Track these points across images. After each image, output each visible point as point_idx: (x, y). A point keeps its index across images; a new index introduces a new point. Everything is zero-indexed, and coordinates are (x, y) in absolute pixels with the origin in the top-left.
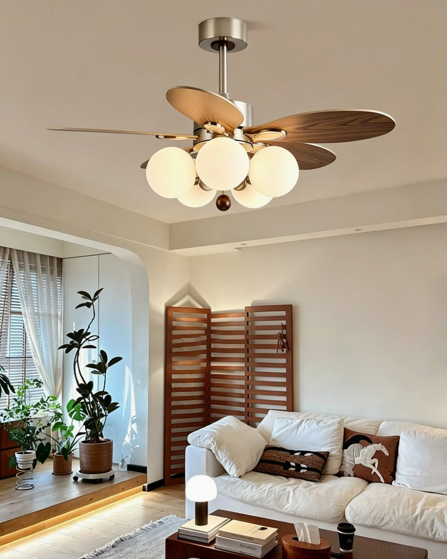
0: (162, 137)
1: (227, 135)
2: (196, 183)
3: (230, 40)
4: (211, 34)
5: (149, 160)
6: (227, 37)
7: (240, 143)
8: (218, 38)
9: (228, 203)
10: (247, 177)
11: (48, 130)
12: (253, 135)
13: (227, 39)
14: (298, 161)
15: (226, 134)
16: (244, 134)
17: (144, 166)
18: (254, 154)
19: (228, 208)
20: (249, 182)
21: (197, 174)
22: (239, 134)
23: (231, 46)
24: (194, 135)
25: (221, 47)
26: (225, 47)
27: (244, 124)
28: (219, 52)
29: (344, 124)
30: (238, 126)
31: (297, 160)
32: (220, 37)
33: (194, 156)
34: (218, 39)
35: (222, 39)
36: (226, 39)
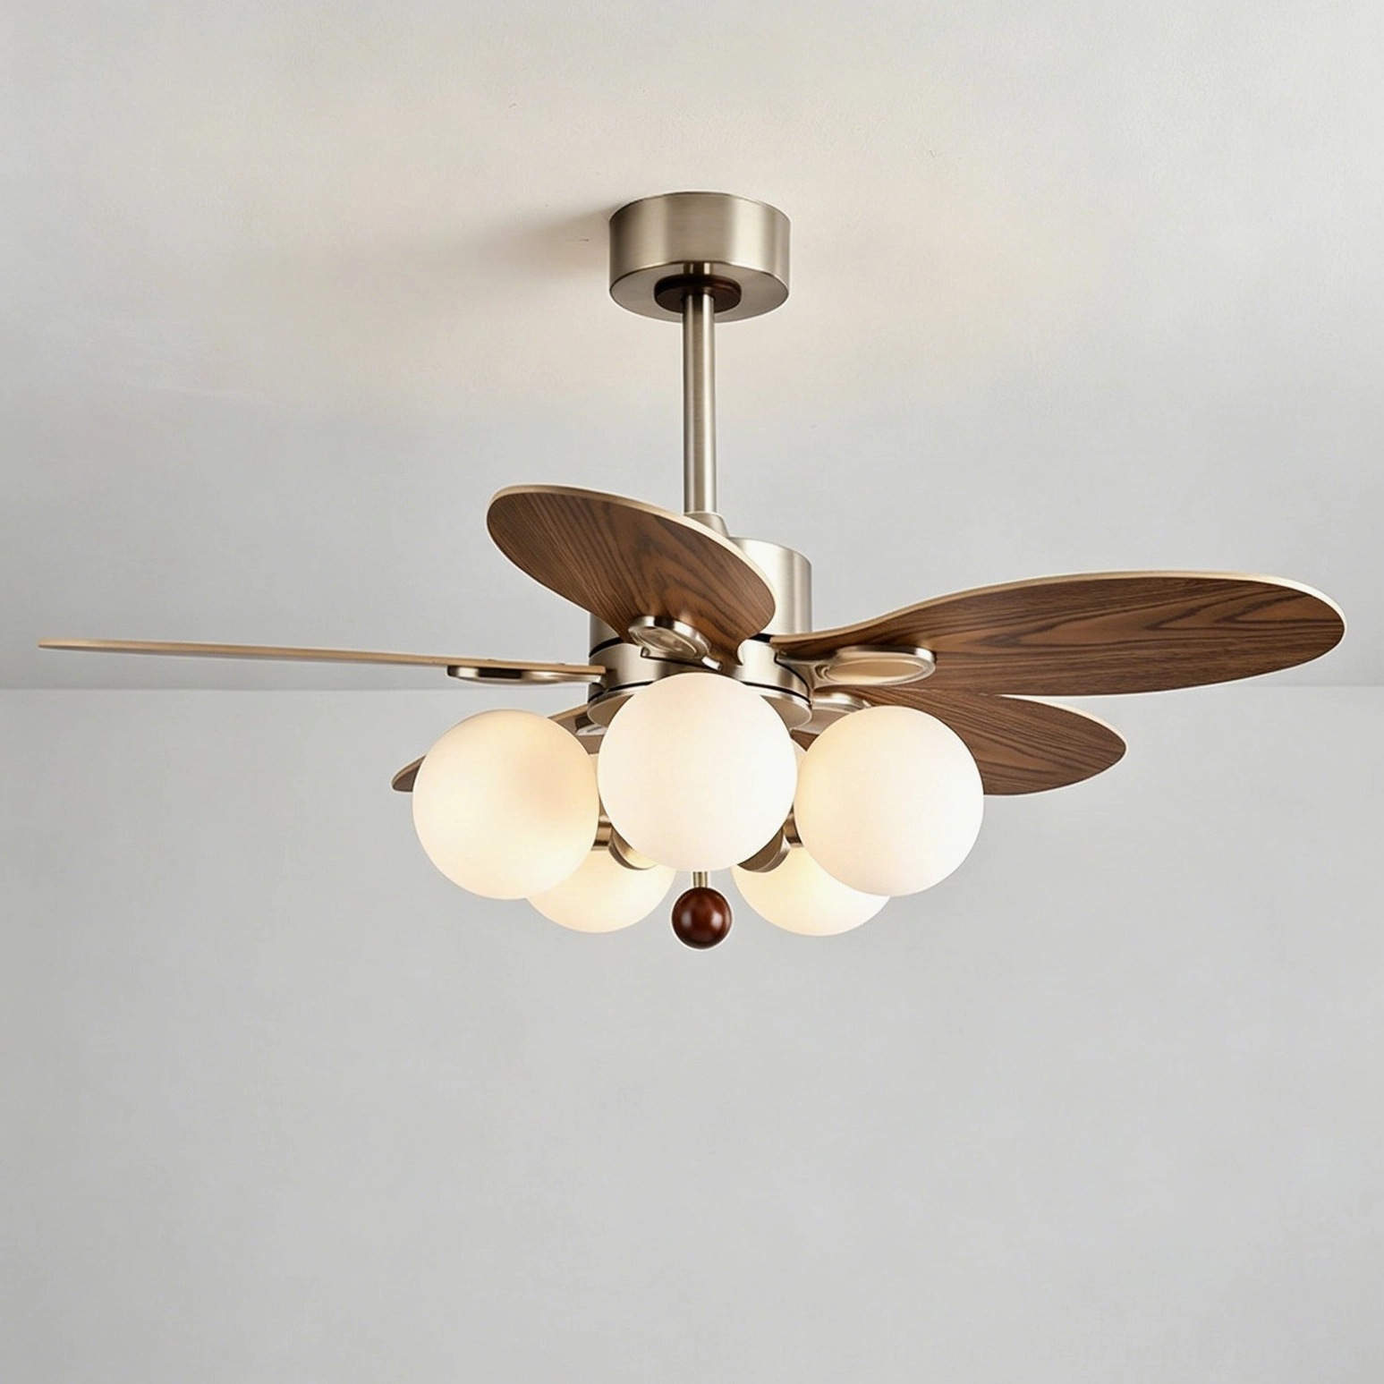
0: (471, 673)
1: (715, 665)
2: (599, 843)
3: (721, 272)
4: (654, 254)
5: (423, 758)
6: (711, 262)
7: (765, 697)
8: (682, 266)
9: (716, 919)
10: (790, 823)
11: (42, 649)
12: (814, 664)
13: (711, 268)
14: (981, 761)
15: (707, 661)
16: (776, 661)
17: (405, 781)
18: (817, 736)
19: (718, 935)
20: (795, 839)
21: (602, 812)
22: (756, 659)
23: (728, 296)
24: (593, 663)
25: (690, 298)
26: (706, 299)
27: (775, 628)
28: (681, 315)
29: (1154, 627)
30: (756, 634)
31: (975, 760)
32: (687, 264)
33: (592, 746)
34: (679, 270)
35: (691, 271)
36: (707, 270)
